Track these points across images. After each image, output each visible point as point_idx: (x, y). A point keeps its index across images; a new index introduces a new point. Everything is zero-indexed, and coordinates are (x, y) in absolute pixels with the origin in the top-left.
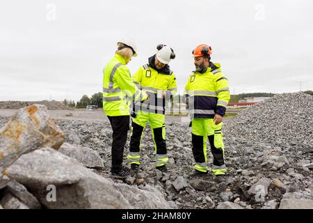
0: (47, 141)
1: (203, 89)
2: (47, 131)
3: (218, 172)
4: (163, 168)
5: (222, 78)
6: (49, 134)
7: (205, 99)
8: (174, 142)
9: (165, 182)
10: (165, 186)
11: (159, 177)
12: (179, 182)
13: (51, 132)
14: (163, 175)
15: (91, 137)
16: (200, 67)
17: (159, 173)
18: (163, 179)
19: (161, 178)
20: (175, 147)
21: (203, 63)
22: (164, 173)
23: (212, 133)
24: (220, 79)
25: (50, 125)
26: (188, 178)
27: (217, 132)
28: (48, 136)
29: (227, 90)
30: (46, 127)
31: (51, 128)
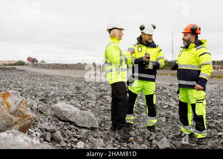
0: (16, 123)
1: (186, 63)
2: (17, 113)
3: (200, 136)
4: (152, 128)
5: (204, 53)
6: (19, 116)
7: (188, 72)
8: (170, 101)
9: (151, 141)
10: (151, 144)
11: (147, 136)
12: (162, 143)
13: (21, 115)
14: (151, 135)
15: (104, 95)
16: (187, 42)
17: (148, 132)
18: (151, 138)
19: (149, 137)
20: (170, 106)
21: (190, 39)
22: (152, 133)
23: (193, 102)
24: (202, 55)
25: (20, 109)
26: (172, 138)
27: (199, 101)
28: (18, 118)
29: (208, 64)
30: (16, 110)
31: (21, 111)
